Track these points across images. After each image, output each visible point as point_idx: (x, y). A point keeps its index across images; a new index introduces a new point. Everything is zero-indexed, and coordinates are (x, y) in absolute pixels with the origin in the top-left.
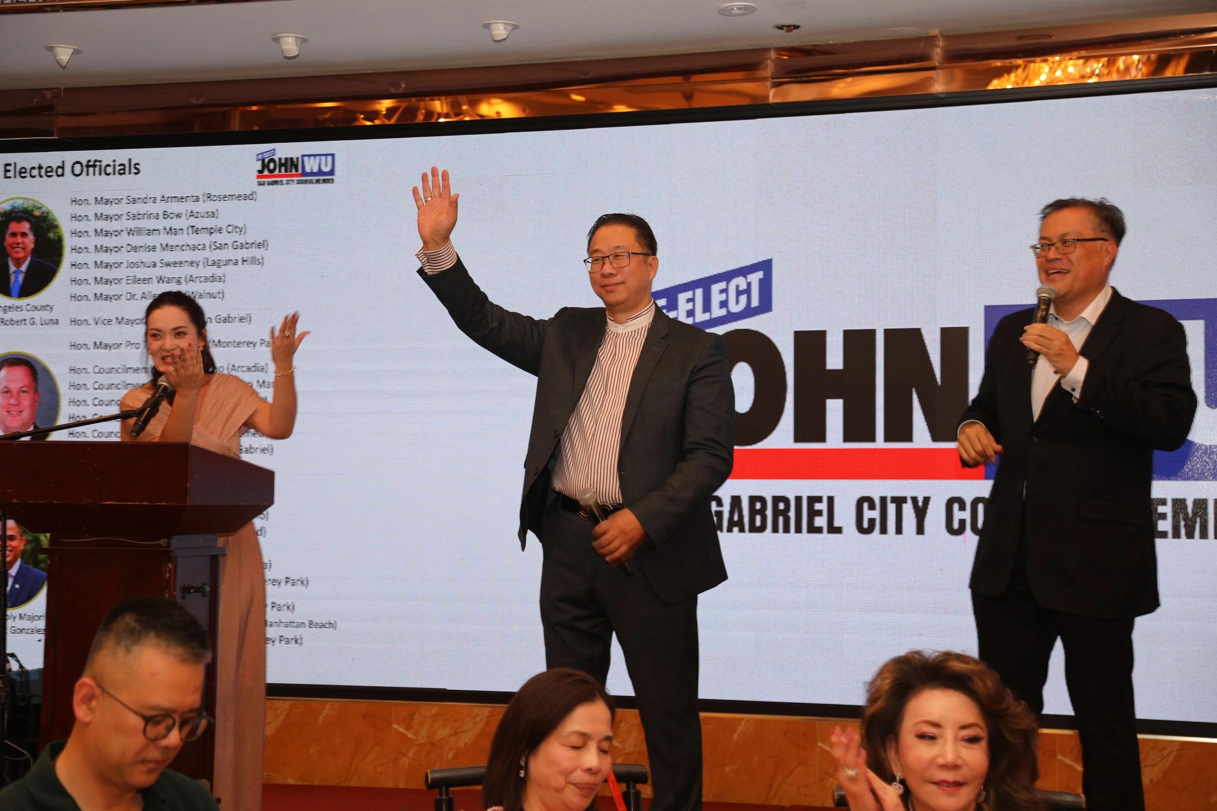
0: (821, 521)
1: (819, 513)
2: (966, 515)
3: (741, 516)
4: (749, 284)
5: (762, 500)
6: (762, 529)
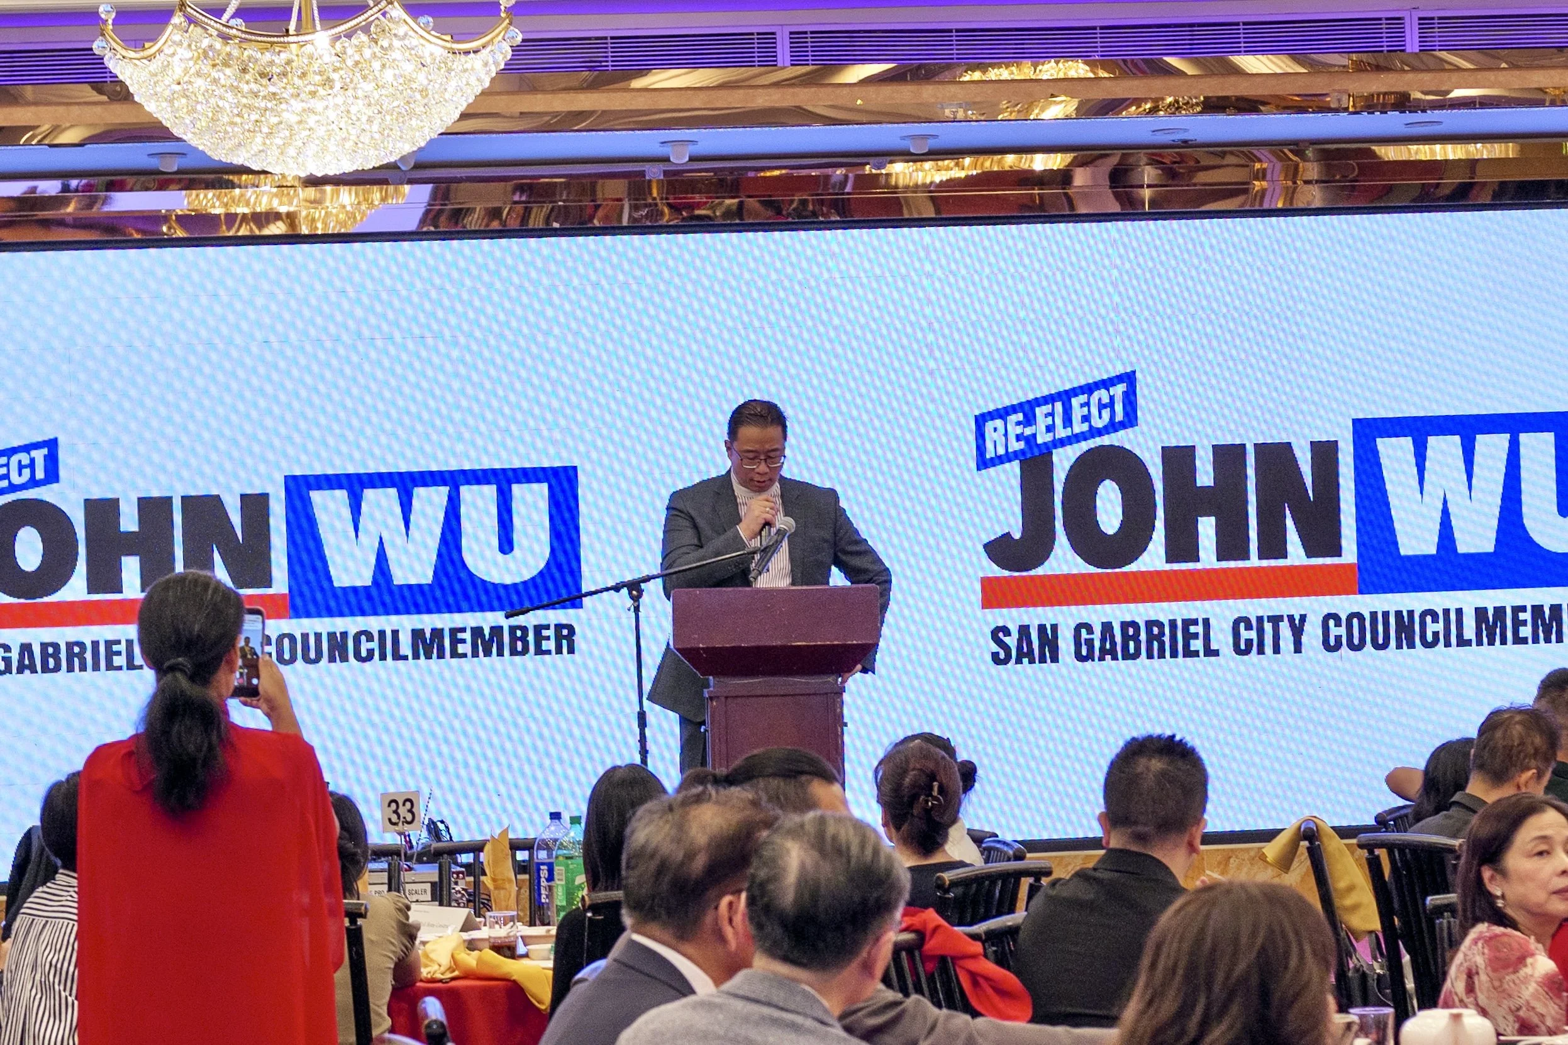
0: (1197, 645)
1: (1195, 636)
2: (1342, 630)
3: (1113, 643)
4: (1112, 398)
5: (1134, 624)
6: (1136, 655)
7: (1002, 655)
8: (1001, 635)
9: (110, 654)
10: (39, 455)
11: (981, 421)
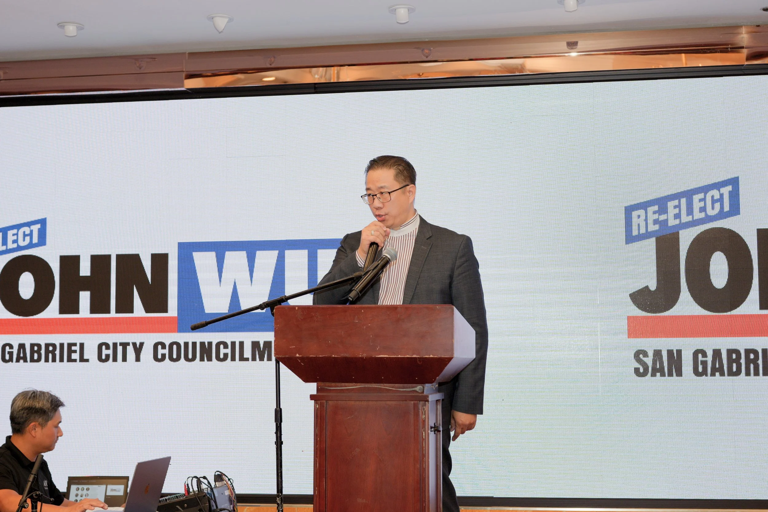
3: (721, 364)
4: (722, 195)
5: (737, 352)
6: (738, 373)
7: (641, 370)
8: (641, 356)
9: (70, 352)
10: (36, 228)
11: (629, 210)
